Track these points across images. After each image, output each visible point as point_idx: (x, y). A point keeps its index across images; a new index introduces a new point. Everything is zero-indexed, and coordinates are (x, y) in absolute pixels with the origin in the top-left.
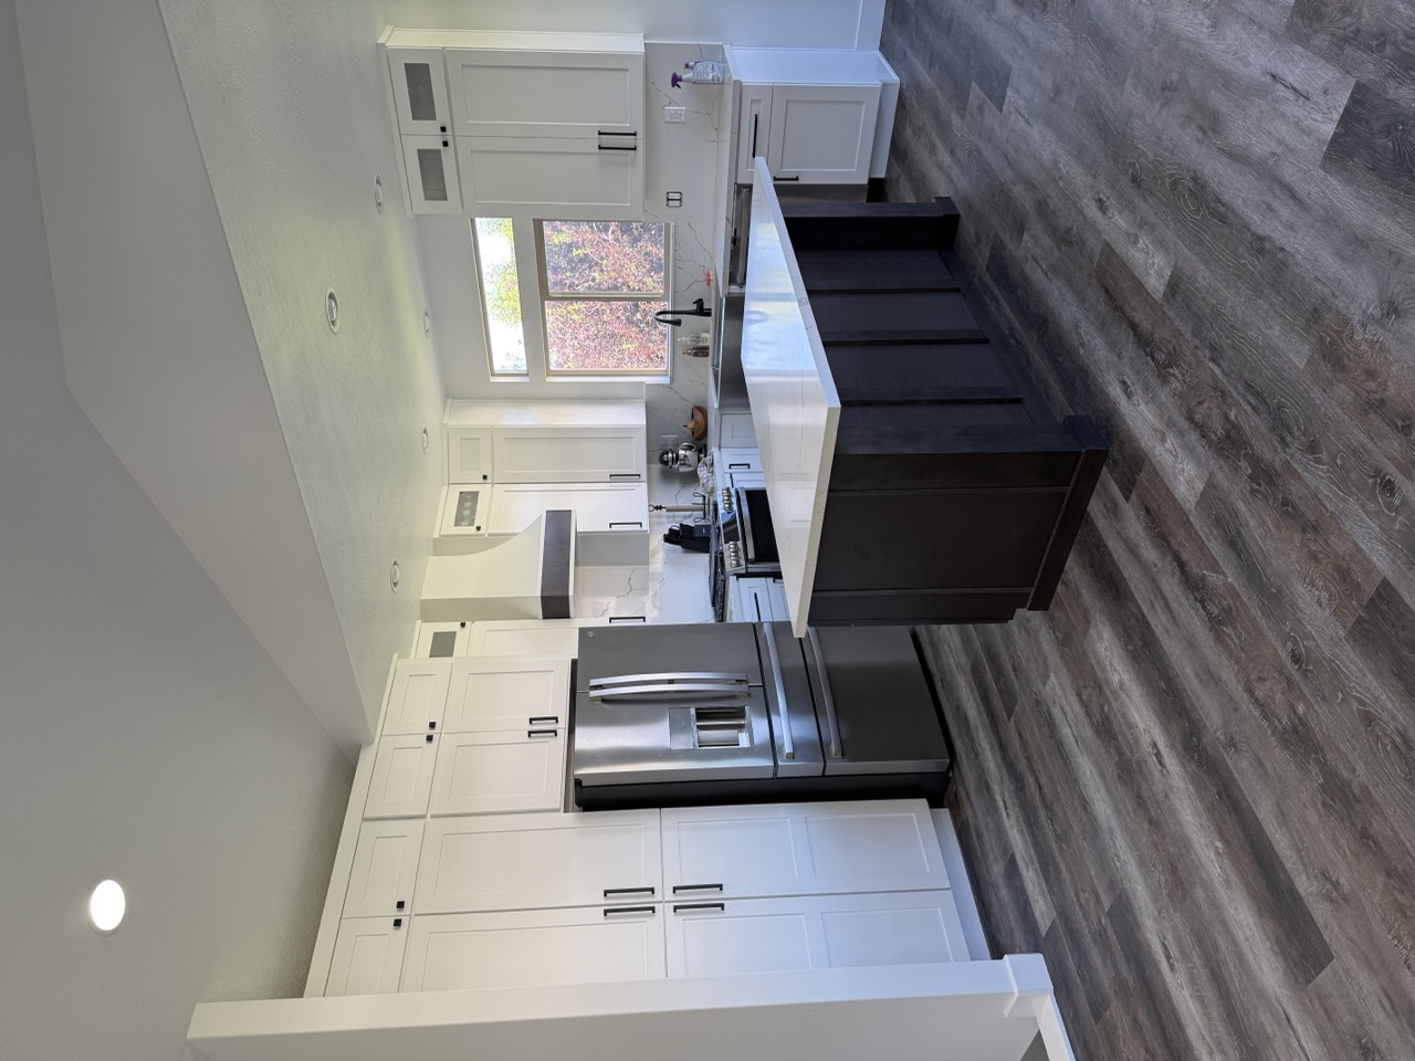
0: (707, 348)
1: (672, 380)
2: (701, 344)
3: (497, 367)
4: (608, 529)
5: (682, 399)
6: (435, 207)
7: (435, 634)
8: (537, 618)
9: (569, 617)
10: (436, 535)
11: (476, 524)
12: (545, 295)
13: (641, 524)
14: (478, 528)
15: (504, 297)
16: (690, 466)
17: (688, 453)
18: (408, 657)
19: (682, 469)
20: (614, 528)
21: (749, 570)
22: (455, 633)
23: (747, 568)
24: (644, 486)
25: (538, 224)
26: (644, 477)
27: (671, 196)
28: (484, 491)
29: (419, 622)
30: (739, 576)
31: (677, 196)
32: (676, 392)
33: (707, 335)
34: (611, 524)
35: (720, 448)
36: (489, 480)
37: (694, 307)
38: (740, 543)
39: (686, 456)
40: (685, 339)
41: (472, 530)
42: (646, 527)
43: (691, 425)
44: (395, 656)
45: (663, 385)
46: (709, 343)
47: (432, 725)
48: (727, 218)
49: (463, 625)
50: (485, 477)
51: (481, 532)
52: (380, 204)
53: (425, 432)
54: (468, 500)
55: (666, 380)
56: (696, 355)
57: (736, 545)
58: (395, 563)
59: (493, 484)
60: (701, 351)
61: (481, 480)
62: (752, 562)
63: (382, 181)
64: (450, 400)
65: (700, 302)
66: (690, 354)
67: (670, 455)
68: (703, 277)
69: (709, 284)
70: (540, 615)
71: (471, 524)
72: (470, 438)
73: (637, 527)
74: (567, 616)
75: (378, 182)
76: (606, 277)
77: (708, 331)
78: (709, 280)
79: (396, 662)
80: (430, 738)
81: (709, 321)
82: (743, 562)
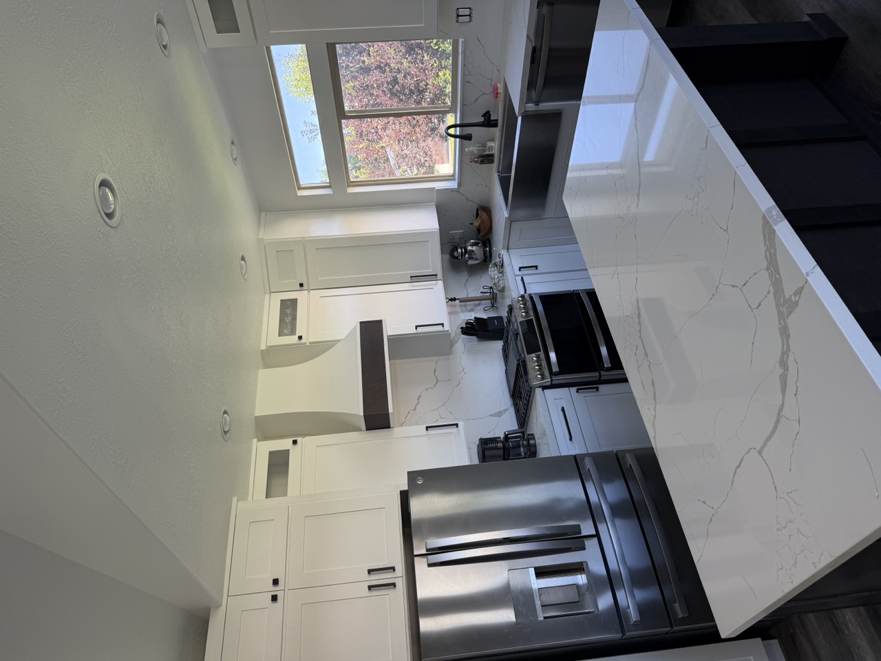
0: (492, 156)
1: (459, 184)
2: (487, 153)
3: (303, 183)
4: (414, 331)
5: (468, 200)
6: (227, 39)
7: (270, 452)
8: (360, 430)
9: (390, 427)
10: (263, 347)
11: (298, 334)
12: (341, 114)
13: (443, 324)
14: (300, 338)
15: (298, 78)
16: (477, 259)
17: (474, 248)
18: (247, 500)
19: (471, 262)
20: (420, 330)
21: (554, 382)
22: (288, 451)
23: (552, 380)
24: (440, 283)
25: (331, 48)
26: (440, 276)
27: (462, 12)
28: (302, 297)
29: (255, 440)
30: (544, 388)
31: (467, 12)
32: (463, 195)
33: (492, 144)
34: (416, 327)
35: (508, 249)
36: (305, 287)
37: (482, 119)
38: (542, 354)
39: (473, 251)
40: (472, 148)
41: (293, 339)
42: (447, 327)
43: (476, 223)
44: (235, 499)
45: (452, 190)
46: (496, 152)
47: (276, 582)
48: (528, 37)
49: (295, 442)
50: (301, 285)
51: (303, 341)
52: (165, 47)
53: (243, 259)
54: (289, 309)
55: (453, 185)
56: (482, 162)
57: (538, 357)
58: (225, 412)
59: (309, 290)
60: (487, 159)
61: (298, 288)
62: (556, 374)
63: (165, 19)
64: (263, 213)
65: (487, 115)
66: (476, 162)
67: (460, 251)
68: (490, 90)
69: (497, 97)
70: (364, 427)
71: (293, 332)
72: (286, 250)
73: (439, 328)
74: (388, 427)
75: (159, 21)
76: (373, 61)
77: (493, 140)
78: (497, 94)
79: (237, 506)
80: (274, 598)
81: (496, 132)
82: (547, 373)
